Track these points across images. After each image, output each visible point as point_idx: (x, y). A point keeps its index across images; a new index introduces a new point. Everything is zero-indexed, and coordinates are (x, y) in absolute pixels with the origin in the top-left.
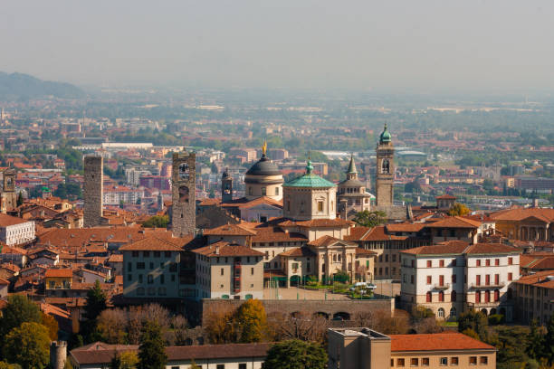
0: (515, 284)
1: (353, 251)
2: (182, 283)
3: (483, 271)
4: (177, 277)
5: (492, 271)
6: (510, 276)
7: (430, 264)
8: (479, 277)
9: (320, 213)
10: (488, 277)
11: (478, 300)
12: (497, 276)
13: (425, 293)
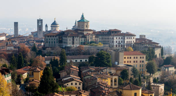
0: (135, 43)
1: (94, 36)
2: (59, 43)
3: (128, 40)
4: (58, 42)
5: (130, 40)
6: (134, 41)
7: (117, 38)
8: (127, 41)
9: (86, 28)
10: (129, 41)
11: (127, 47)
12: (131, 41)
13: (115, 45)
